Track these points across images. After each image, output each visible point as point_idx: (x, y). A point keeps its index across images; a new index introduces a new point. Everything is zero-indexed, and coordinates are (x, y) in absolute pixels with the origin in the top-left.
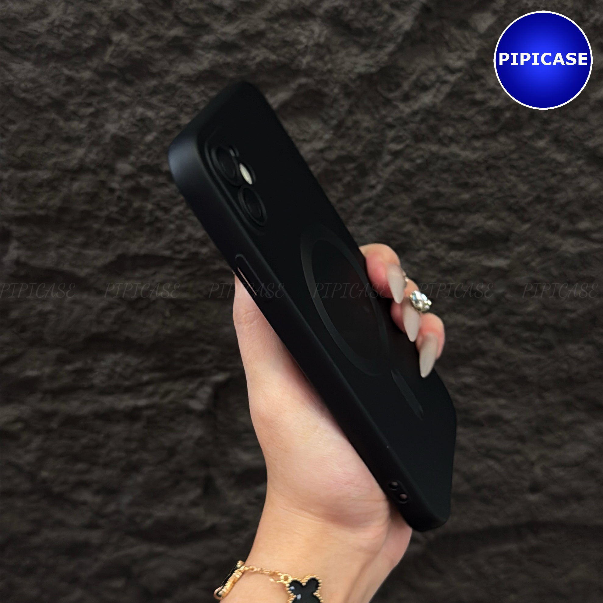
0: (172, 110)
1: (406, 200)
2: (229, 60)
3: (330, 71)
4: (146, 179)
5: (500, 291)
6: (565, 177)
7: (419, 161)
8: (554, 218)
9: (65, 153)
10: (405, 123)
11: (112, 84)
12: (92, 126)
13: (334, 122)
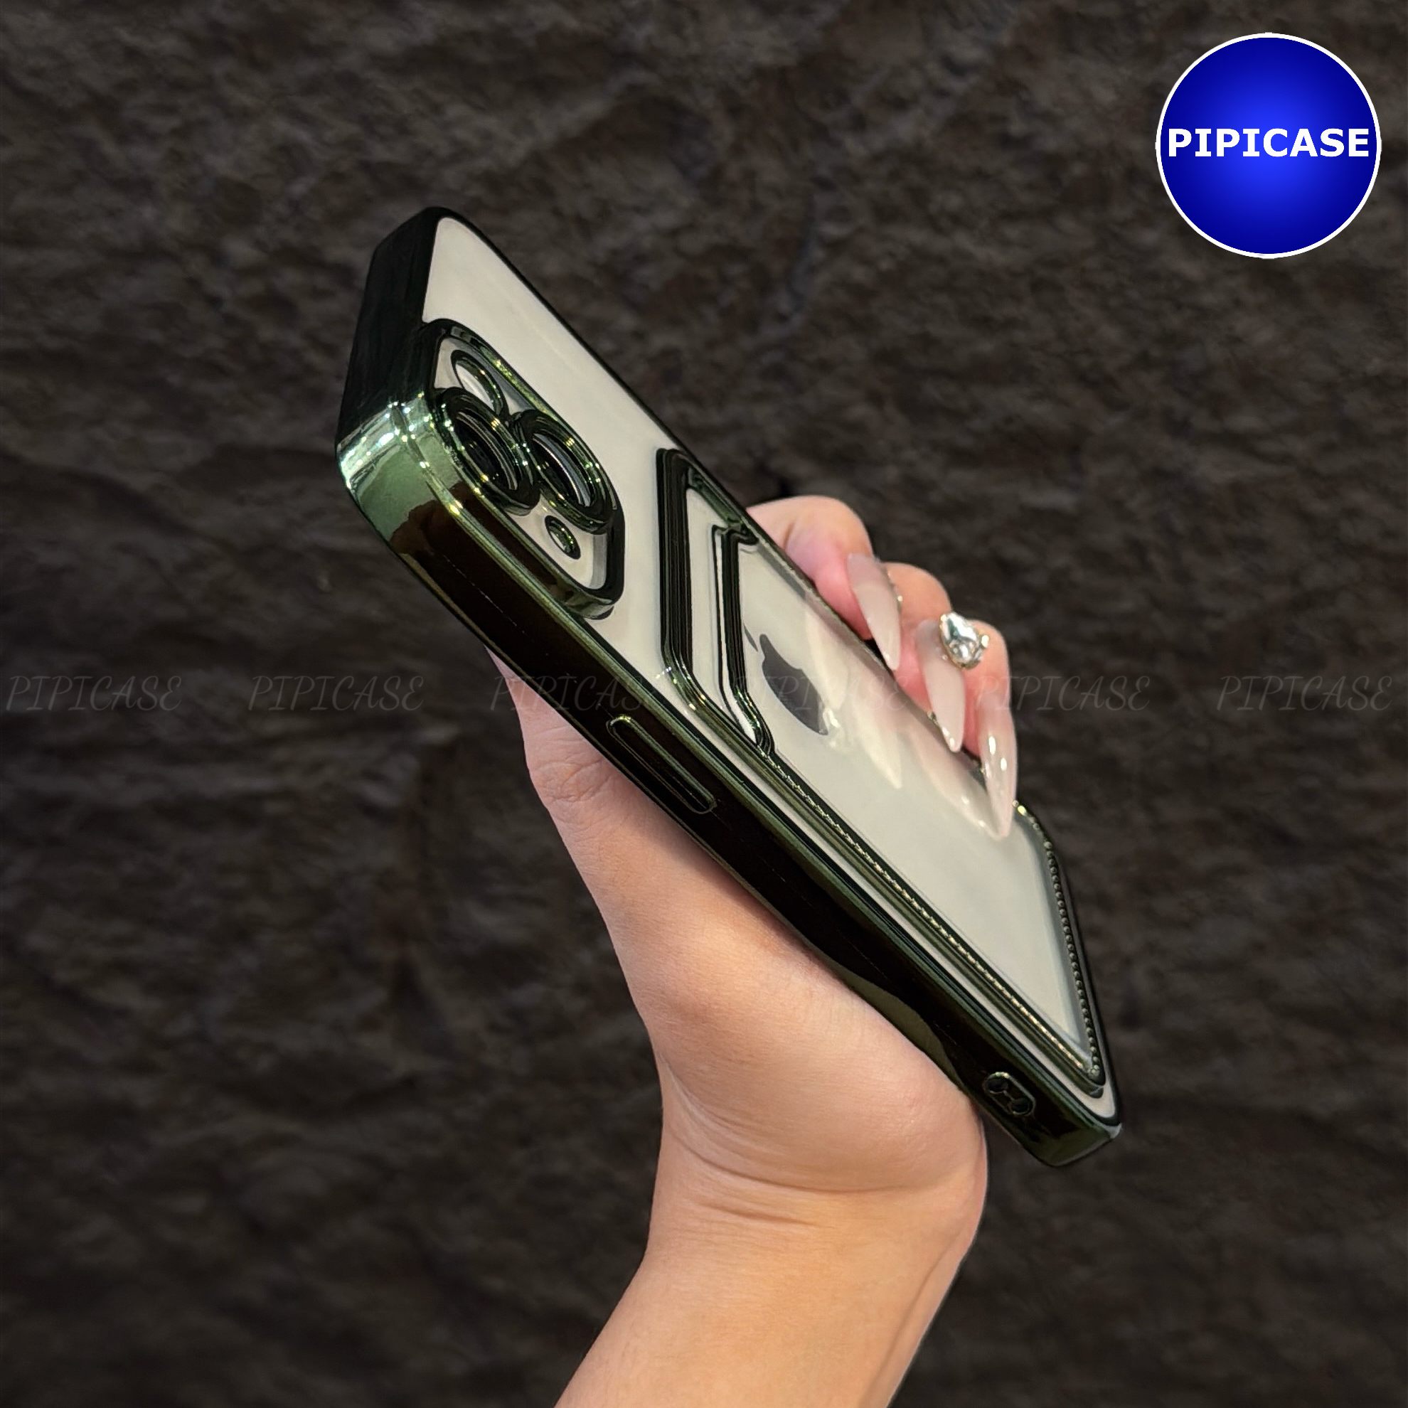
0: (352, 129)
1: (854, 349)
2: (478, 23)
3: (695, 59)
4: (290, 279)
5: (1060, 561)
6: (1203, 313)
7: (885, 265)
8: (1179, 405)
9: (112, 214)
10: (857, 179)
11: (222, 67)
12: (177, 158)
13: (702, 171)
